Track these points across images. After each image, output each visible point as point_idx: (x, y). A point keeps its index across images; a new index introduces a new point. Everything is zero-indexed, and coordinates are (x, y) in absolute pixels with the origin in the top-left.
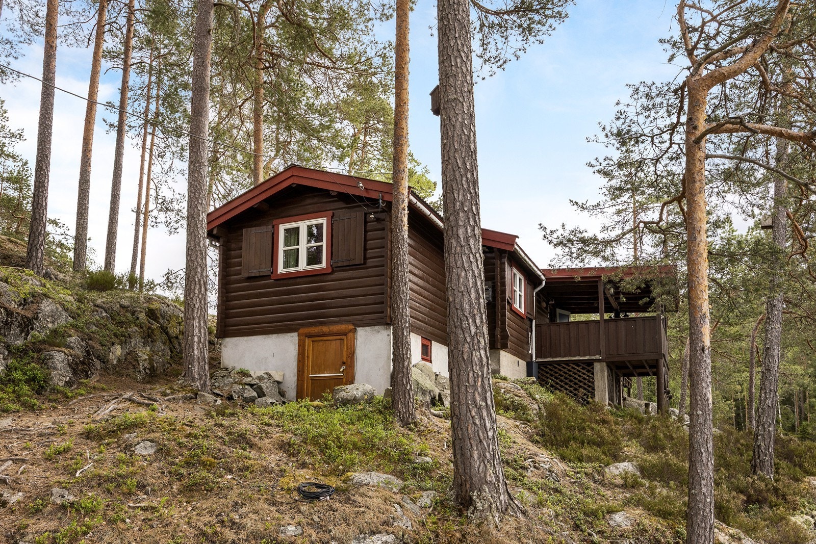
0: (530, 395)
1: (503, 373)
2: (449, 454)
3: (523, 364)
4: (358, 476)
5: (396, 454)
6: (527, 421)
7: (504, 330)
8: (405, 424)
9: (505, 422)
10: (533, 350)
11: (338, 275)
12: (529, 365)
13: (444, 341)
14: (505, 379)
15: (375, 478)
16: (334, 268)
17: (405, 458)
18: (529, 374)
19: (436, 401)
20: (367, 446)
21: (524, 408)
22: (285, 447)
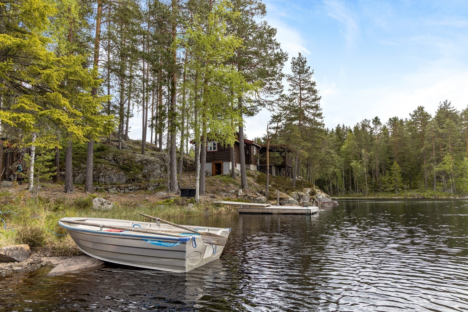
0: (256, 173)
1: (251, 169)
2: (241, 183)
3: (256, 166)
4: (230, 184)
5: (234, 182)
6: (254, 178)
7: (251, 160)
8: (234, 178)
9: (250, 179)
10: (258, 163)
11: (219, 152)
12: (257, 167)
13: (240, 163)
14: (251, 170)
15: (232, 185)
16: (219, 151)
17: (235, 183)
18: (257, 169)
19: (238, 175)
20: (230, 181)
21: (254, 176)
22: (220, 181)
